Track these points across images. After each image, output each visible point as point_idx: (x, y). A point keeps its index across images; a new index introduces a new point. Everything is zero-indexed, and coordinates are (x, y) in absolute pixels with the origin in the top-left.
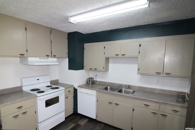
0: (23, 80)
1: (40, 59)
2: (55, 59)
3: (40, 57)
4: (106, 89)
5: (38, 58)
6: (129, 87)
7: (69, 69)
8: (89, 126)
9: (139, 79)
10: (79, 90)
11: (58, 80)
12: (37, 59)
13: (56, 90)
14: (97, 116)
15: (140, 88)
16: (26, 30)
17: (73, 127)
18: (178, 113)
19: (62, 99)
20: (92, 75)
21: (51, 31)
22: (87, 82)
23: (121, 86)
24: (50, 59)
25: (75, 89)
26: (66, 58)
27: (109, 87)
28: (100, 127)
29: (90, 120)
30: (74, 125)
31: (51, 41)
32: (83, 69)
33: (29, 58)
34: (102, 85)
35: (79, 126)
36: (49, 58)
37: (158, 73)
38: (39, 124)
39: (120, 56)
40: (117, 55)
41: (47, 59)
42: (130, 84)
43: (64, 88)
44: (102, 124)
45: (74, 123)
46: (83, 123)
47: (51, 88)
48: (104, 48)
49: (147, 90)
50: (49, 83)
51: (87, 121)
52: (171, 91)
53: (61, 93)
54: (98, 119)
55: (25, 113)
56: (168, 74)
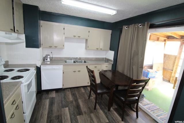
3: (6, 31)
5: (4, 32)
6: (80, 59)
8: (61, 95)
9: (85, 53)
14: (63, 85)
17: (49, 102)
28: (68, 91)
29: (57, 90)
35: (53, 98)
37: (97, 49)
38: (26, 114)
39: (77, 37)
40: (75, 36)
41: (11, 34)
44: (68, 89)
45: (46, 99)
46: (54, 95)
47: (18, 71)
48: (64, 29)
49: (89, 59)
51: (56, 92)
54: (65, 87)
55: (17, 107)
56: (101, 49)
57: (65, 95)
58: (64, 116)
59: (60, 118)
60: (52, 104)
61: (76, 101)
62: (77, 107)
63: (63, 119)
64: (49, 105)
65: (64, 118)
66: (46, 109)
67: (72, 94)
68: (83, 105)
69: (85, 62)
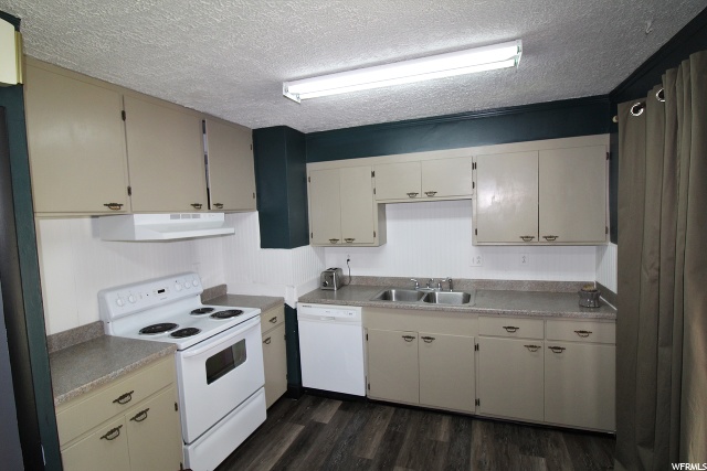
0: (109, 297)
1: (172, 217)
2: (220, 217)
3: (174, 211)
4: (386, 297)
5: (168, 216)
6: (451, 284)
7: (264, 245)
8: (351, 422)
9: (476, 260)
10: (304, 312)
11: (224, 286)
12: (163, 219)
13: (234, 320)
14: (368, 387)
15: (481, 283)
16: (124, 117)
17: (299, 435)
18: (590, 338)
19: (254, 349)
20: (334, 259)
21: (205, 122)
22: (325, 285)
23: (429, 282)
24: (206, 217)
25: (287, 308)
26: (251, 210)
27: (394, 291)
28: (385, 416)
29: (348, 401)
30: (302, 427)
31: (206, 157)
32: (307, 243)
33: (135, 216)
34: (368, 287)
35: (318, 426)
36: (202, 215)
37: (527, 239)
38: (189, 448)
39: (422, 196)
40: (412, 195)
41: (194, 217)
42: (454, 277)
43: (259, 311)
44: (387, 408)
45: (299, 421)
46: (327, 415)
47: (213, 316)
48: (373, 174)
49: (499, 288)
50: (199, 297)
52: (558, 283)
53: (249, 329)
54: (374, 395)
55: (141, 415)
56: (551, 239)
57: (362, 428)
60: (301, 445)
61: (381, 468)
64: (291, 448)
66: (274, 455)
67: (388, 432)
69: (467, 299)
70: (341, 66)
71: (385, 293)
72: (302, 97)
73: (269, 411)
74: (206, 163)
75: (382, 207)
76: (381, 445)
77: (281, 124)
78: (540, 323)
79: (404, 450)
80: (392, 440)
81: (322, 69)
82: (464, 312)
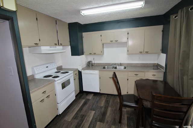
0: (35, 68)
1: (50, 47)
2: (61, 47)
3: (51, 46)
4: (104, 68)
5: (49, 47)
6: (121, 65)
7: (72, 55)
8: (96, 98)
9: (127, 58)
10: (83, 72)
11: (62, 66)
13: (67, 74)
14: (100, 90)
15: (128, 64)
16: (37, 20)
17: (84, 102)
19: (72, 81)
20: (90, 59)
21: (56, 21)
22: (88, 65)
23: (115, 64)
24: (58, 47)
25: (79, 71)
26: (68, 46)
27: (106, 67)
28: (105, 97)
29: (95, 94)
30: (84, 100)
31: (57, 31)
32: (83, 54)
33: (41, 47)
34: (99, 66)
35: (88, 100)
36: (57, 47)
37: (141, 52)
38: (59, 105)
39: (114, 42)
40: (111, 41)
41: (55, 47)
42: (122, 63)
43: (73, 72)
44: (105, 95)
45: (83, 98)
46: (90, 97)
47: (61, 73)
48: (101, 36)
49: (132, 65)
50: (56, 69)
51: (93, 95)
52: (148, 64)
53: (71, 76)
54: (102, 92)
55: (48, 97)
56: (147, 52)
57: (99, 100)
58: (87, 117)
59: (84, 117)
60: (85, 104)
61: (105, 108)
62: (103, 114)
63: (85, 120)
64: (82, 105)
65: (87, 119)
66: (79, 106)
67: (106, 100)
68: (110, 114)
69: (125, 68)
70: (97, 6)
71: (103, 67)
72: (85, 14)
73: (76, 96)
74: (57, 33)
75: (103, 44)
76: (105, 103)
77: (76, 22)
78: (144, 73)
79: (110, 104)
80: (107, 102)
81: (92, 7)
82: (125, 71)
